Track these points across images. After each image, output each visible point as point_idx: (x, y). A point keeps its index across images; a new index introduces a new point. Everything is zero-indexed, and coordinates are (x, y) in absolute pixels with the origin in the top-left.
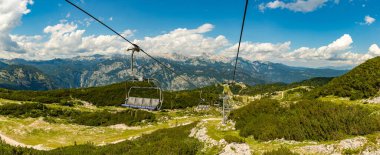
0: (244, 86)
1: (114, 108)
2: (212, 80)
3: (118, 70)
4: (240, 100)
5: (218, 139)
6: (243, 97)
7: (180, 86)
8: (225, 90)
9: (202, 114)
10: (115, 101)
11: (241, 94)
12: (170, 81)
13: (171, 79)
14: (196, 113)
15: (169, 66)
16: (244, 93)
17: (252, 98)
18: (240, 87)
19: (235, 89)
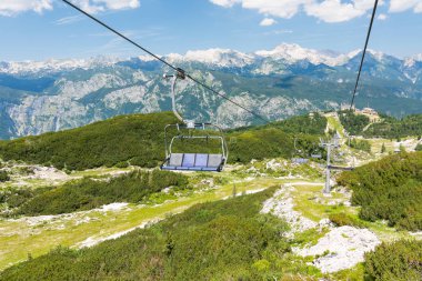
0: (374, 117)
1: (102, 171)
2: (303, 103)
3: (103, 92)
4: (366, 147)
5: (317, 219)
6: (373, 140)
7: (236, 117)
8: (329, 126)
9: (283, 173)
10: (104, 157)
11: (367, 134)
12: (215, 110)
13: (215, 105)
14: (270, 171)
15: (211, 77)
16: (376, 132)
17: (394, 145)
18: (365, 120)
19: (354, 124)
